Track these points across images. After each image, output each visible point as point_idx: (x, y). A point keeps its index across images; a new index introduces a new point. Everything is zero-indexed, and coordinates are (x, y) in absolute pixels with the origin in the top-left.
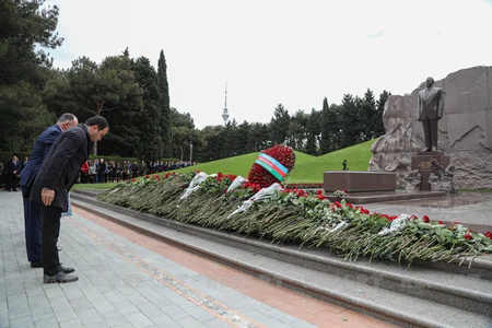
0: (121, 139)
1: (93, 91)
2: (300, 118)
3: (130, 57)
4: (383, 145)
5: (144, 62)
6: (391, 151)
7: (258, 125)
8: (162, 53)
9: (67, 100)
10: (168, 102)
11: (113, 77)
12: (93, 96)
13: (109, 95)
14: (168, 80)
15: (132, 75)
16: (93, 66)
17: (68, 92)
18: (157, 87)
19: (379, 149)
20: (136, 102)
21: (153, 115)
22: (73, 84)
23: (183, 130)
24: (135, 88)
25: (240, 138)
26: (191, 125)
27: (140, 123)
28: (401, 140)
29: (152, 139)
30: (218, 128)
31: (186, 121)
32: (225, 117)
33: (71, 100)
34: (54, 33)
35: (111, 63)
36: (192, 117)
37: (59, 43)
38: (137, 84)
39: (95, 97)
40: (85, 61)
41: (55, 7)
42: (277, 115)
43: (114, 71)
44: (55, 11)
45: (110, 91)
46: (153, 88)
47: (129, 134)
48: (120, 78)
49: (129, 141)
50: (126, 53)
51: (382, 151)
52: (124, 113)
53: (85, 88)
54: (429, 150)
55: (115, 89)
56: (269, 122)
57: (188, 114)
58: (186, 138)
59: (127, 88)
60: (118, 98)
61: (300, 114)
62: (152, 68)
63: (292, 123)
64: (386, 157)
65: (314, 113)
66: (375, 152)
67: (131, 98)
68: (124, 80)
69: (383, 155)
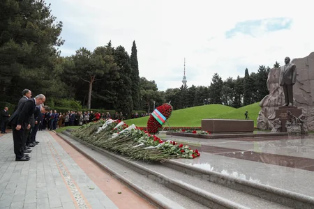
0: (105, 98)
1: (88, 69)
2: (230, 83)
3: (112, 47)
4: (267, 102)
5: (121, 49)
6: (272, 106)
7: (201, 88)
8: (134, 43)
9: (72, 74)
10: (138, 74)
11: (100, 60)
12: (88, 72)
13: (97, 71)
14: (138, 60)
15: (112, 58)
16: (89, 53)
17: (74, 70)
18: (130, 65)
19: (264, 104)
20: (115, 75)
21: (126, 82)
22: (76, 64)
23: (150, 92)
24: (114, 66)
25: (189, 97)
26: (155, 88)
27: (118, 88)
28: (279, 98)
29: (125, 99)
30: (176, 90)
31: (152, 86)
32: (185, 82)
33: (75, 74)
34: (59, 38)
35: (100, 51)
36: (156, 83)
37: (62, 43)
38: (116, 64)
39: (89, 72)
40: (84, 50)
41: (61, 22)
42: (214, 81)
43: (101, 56)
44: (60, 25)
45: (98, 68)
46: (127, 66)
47: (110, 95)
48: (105, 60)
49: (110, 100)
50: (110, 44)
51: (267, 106)
52: (108, 82)
53: (83, 67)
54: (287, 105)
55: (101, 67)
56: (210, 85)
57: (154, 81)
58: (152, 97)
59: (109, 66)
60: (103, 73)
61: (230, 80)
62: (126, 53)
63: (224, 86)
64: (269, 110)
65: (239, 79)
66: (262, 106)
67: (111, 73)
68: (107, 61)
69: (267, 108)
